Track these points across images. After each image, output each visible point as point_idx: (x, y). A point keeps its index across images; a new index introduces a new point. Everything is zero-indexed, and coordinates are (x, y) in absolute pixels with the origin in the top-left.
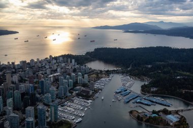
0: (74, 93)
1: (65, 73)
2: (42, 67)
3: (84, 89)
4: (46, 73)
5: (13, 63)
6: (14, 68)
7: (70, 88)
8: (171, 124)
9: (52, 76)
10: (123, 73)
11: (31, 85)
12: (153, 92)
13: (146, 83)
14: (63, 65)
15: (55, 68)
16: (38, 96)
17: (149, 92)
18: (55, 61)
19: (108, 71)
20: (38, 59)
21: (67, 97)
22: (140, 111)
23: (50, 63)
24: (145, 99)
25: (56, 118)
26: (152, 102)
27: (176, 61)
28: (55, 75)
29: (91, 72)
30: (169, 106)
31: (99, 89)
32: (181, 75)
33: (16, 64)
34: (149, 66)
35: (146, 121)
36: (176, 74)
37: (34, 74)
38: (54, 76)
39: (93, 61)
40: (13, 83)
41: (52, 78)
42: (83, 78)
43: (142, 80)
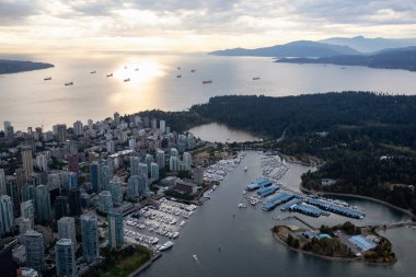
0: (162, 190)
1: (145, 148)
2: (98, 137)
3: (182, 182)
4: (105, 150)
5: (39, 130)
6: (41, 139)
7: (153, 180)
8: (359, 254)
9: (117, 155)
10: (265, 148)
11: (71, 173)
12: (325, 189)
13: (314, 170)
14: (142, 132)
15: (125, 138)
16: (85, 195)
17: (317, 189)
18: (125, 125)
19: (234, 145)
20: (90, 121)
21: (144, 198)
22: (294, 228)
23: (114, 128)
24: (308, 203)
25: (120, 241)
26: (323, 208)
27: (382, 121)
28: (124, 152)
29: (199, 147)
30: (357, 218)
31: (214, 183)
32: (389, 152)
33: (45, 131)
34: (324, 134)
35: (305, 248)
36: (379, 150)
37: (80, 151)
38: (121, 156)
39: (206, 123)
40: (36, 169)
41: (116, 161)
42: (181, 159)
43: (307, 163)
